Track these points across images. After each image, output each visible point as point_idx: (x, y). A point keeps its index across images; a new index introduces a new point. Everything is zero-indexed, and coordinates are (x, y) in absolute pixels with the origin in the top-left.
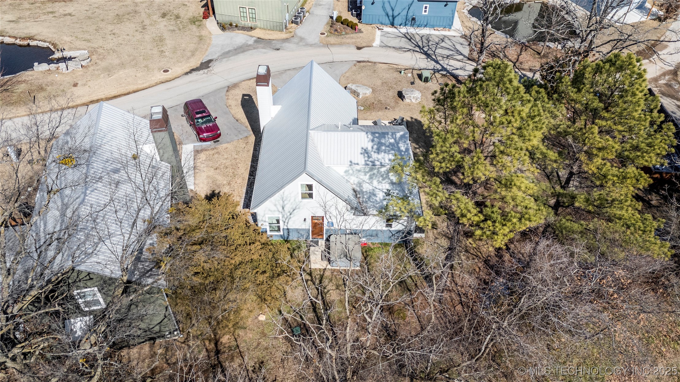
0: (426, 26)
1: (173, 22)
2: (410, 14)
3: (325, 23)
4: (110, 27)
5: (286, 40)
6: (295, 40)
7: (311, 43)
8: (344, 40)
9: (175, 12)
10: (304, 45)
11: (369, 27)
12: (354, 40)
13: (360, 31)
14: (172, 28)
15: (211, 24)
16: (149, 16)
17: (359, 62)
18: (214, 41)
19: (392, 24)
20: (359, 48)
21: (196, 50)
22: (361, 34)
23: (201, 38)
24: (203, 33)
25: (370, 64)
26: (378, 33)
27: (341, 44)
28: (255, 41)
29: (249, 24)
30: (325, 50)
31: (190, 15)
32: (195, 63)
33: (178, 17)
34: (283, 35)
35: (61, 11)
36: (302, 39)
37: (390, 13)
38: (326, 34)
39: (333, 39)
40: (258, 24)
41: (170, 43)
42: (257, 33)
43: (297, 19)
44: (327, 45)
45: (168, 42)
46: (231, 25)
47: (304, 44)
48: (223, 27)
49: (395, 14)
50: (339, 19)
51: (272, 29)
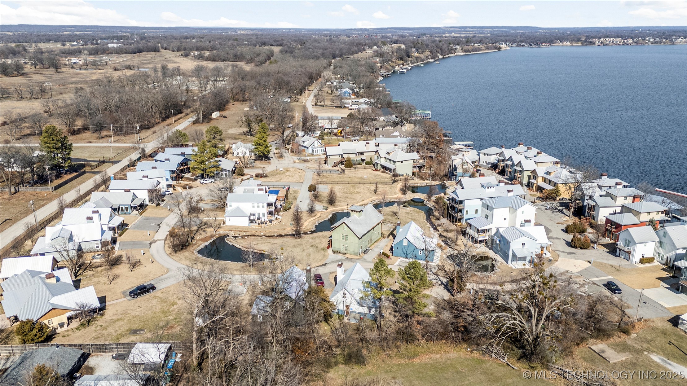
0: (421, 260)
1: (315, 249)
2: (414, 254)
3: (377, 254)
4: (291, 249)
5: (359, 259)
6: (362, 259)
7: (368, 261)
9: (317, 245)
10: (365, 262)
11: (396, 258)
13: (391, 259)
14: (314, 251)
15: (330, 251)
16: (306, 246)
18: (330, 257)
19: (407, 258)
21: (322, 259)
23: (324, 255)
24: (326, 254)
26: (399, 260)
28: (346, 259)
29: (345, 252)
31: (322, 247)
32: (320, 264)
33: (317, 247)
34: (358, 257)
35: (273, 242)
36: (365, 259)
37: (405, 253)
38: (376, 258)
40: (348, 252)
41: (312, 256)
42: (347, 256)
43: (365, 252)
46: (338, 252)
48: (334, 252)
49: (408, 253)
50: (383, 253)
51: (354, 255)
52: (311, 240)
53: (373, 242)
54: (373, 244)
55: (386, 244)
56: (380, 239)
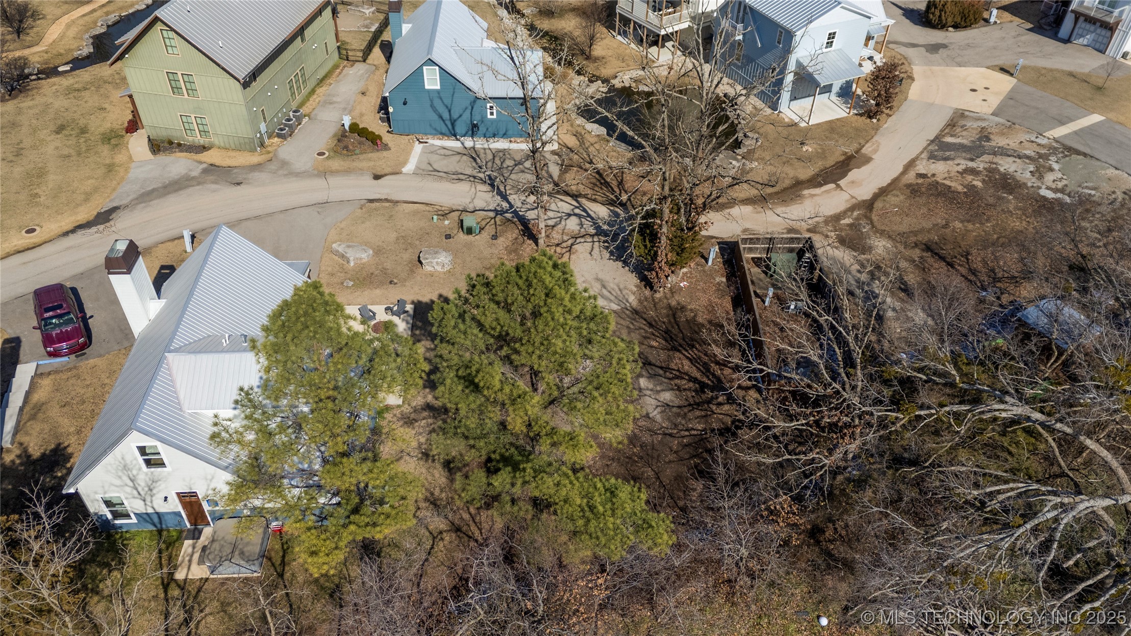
0: (496, 136)
1: (72, 141)
3: (331, 135)
5: (257, 167)
6: (273, 166)
7: (298, 171)
8: (357, 164)
9: (82, 122)
10: (286, 175)
11: (404, 140)
12: (371, 164)
13: (386, 147)
14: (66, 151)
15: (137, 142)
16: (35, 130)
17: (371, 201)
18: (133, 173)
20: (377, 177)
21: (96, 190)
22: (385, 153)
23: (111, 168)
24: (119, 159)
25: (387, 204)
26: (418, 148)
27: (348, 172)
28: (205, 171)
29: (199, 140)
30: (320, 182)
31: (106, 126)
32: (85, 214)
33: (84, 131)
34: (255, 159)
36: (284, 164)
37: (446, 116)
38: (327, 154)
39: (336, 164)
40: (214, 141)
41: (53, 179)
42: (209, 157)
43: (284, 130)
44: (324, 173)
45: (51, 177)
46: (171, 143)
47: (285, 172)
48: (156, 147)
49: (454, 116)
50: (354, 127)
51: (239, 149)
52: (60, 103)
53: (311, 84)
54: (313, 92)
55: (360, 86)
56: (336, 67)
